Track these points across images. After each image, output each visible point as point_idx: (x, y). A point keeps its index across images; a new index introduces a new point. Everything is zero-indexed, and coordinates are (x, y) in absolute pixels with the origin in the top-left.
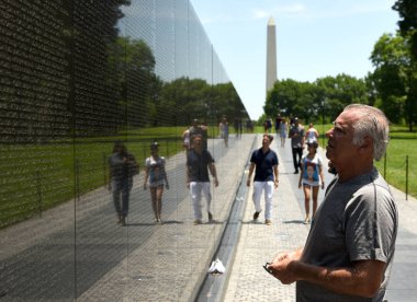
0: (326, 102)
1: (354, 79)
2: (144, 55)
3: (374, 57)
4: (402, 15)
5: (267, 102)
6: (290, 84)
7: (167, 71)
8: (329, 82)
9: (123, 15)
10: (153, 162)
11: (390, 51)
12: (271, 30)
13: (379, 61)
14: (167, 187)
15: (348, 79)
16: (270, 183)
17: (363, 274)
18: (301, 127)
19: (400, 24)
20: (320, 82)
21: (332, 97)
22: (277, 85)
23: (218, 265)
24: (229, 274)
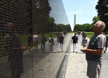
0: (84, 28)
1: (89, 24)
3: (93, 20)
4: (98, 13)
5: (74, 28)
6: (78, 25)
7: (57, 22)
8: (85, 25)
9: (50, 13)
10: (50, 39)
11: (96, 19)
12: (75, 16)
13: (94, 21)
14: (54, 44)
16: (77, 44)
17: (99, 50)
18: (85, 32)
20: (83, 25)
21: (85, 27)
22: (76, 25)
23: (67, 54)
24: (69, 55)
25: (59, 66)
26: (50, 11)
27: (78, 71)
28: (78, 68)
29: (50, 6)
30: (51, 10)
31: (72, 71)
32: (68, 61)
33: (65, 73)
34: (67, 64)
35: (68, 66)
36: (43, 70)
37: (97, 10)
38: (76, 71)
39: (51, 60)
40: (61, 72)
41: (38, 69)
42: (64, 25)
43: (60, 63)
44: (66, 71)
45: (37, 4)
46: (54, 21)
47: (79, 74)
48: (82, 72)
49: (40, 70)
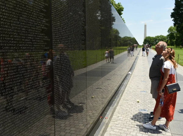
1: (164, 36)
2: (117, 32)
4: (174, 22)
5: (144, 41)
6: (149, 37)
7: (122, 35)
8: (158, 37)
11: (172, 30)
12: (145, 26)
13: (169, 32)
15: (162, 36)
19: (174, 24)
20: (156, 37)
22: (146, 38)
23: (130, 73)
24: (132, 74)
25: (118, 85)
26: (114, 23)
27: (138, 90)
28: (138, 87)
29: (113, 16)
30: (116, 21)
31: (131, 91)
32: (129, 80)
33: (123, 92)
34: (128, 83)
35: (128, 85)
36: (101, 88)
37: (173, 18)
38: (135, 91)
39: (110, 79)
40: (120, 90)
41: (97, 87)
42: (131, 37)
43: (120, 83)
44: (124, 90)
45: (98, 14)
46: (119, 33)
47: (138, 93)
48: (142, 92)
49: (98, 88)
